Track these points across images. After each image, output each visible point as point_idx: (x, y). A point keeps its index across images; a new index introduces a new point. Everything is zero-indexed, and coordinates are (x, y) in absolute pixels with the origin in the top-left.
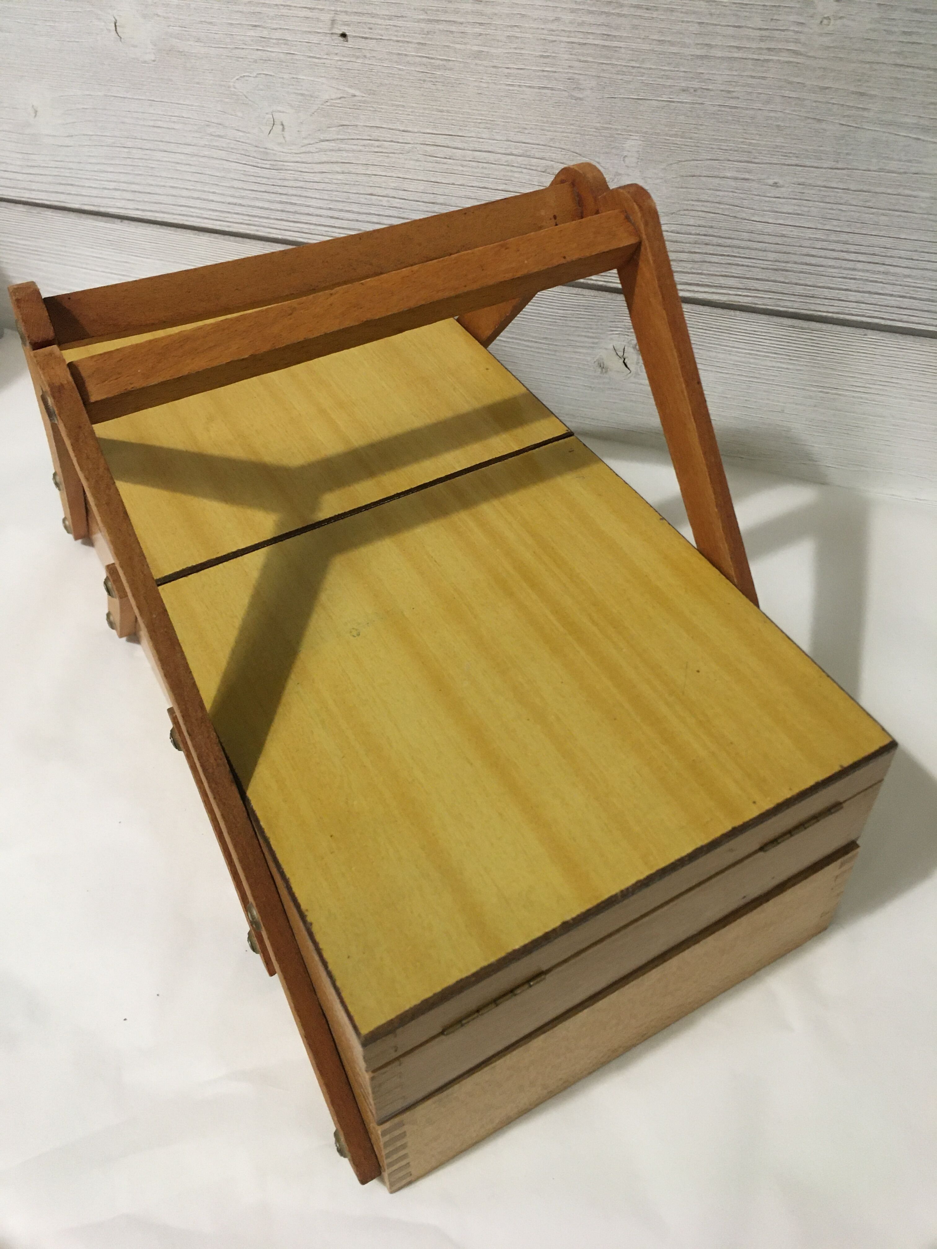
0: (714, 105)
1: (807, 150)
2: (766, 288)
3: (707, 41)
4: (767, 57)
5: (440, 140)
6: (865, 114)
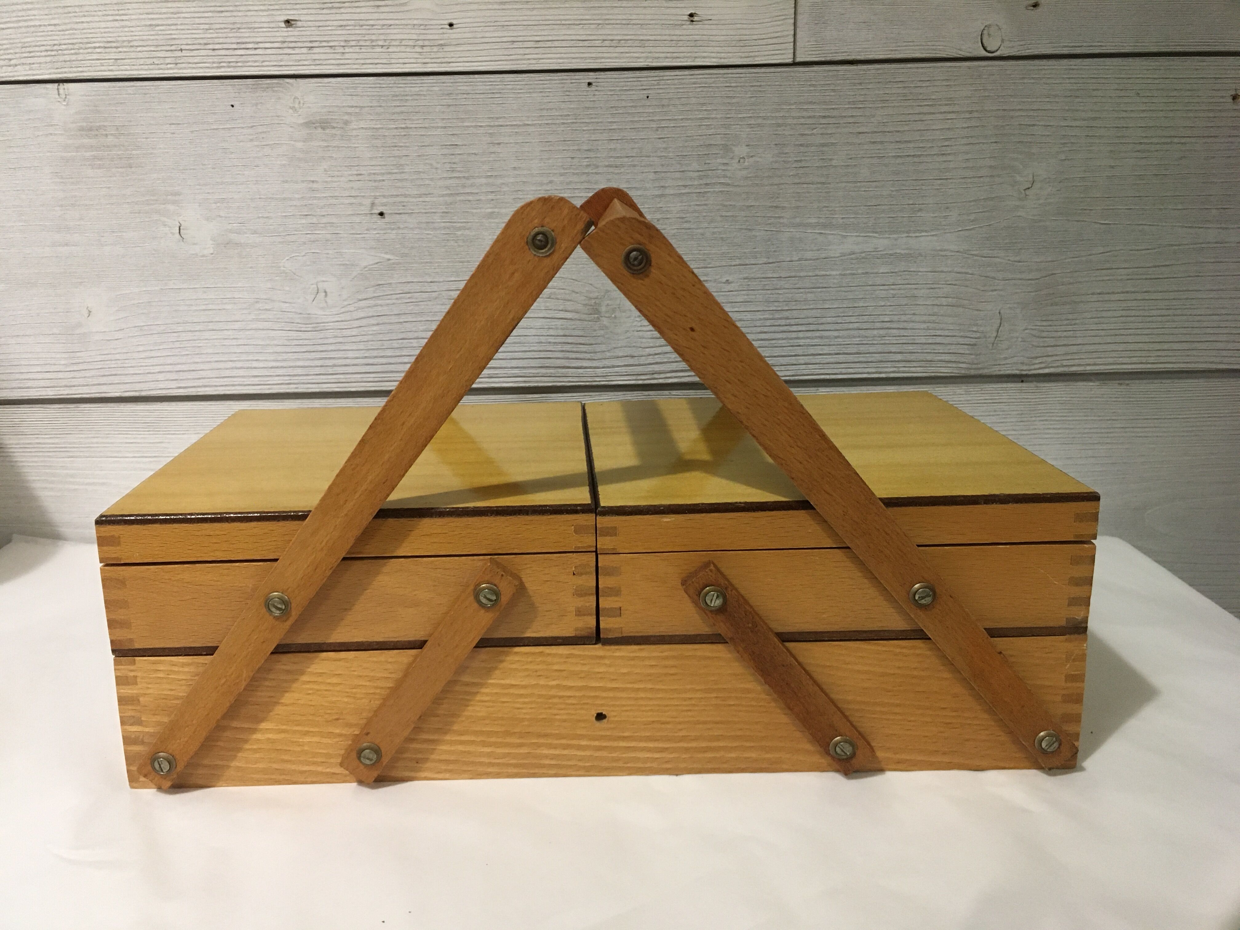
1: (745, 253)
3: (662, 184)
4: (706, 190)
6: (782, 221)
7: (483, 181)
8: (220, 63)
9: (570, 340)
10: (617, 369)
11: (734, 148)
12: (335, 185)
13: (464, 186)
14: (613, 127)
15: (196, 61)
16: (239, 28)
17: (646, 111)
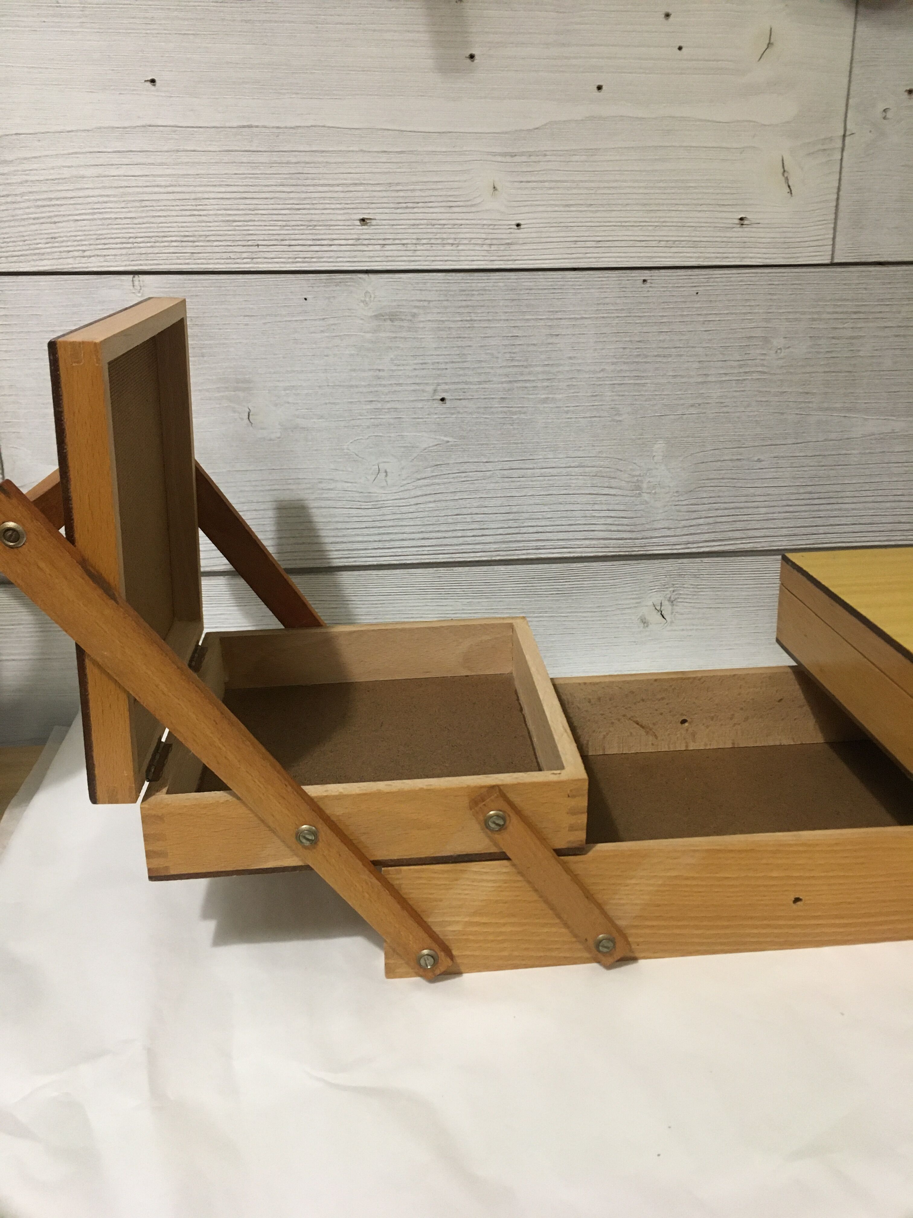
0: (713, 413)
1: (776, 434)
2: (762, 534)
3: (705, 372)
4: (745, 378)
5: (515, 465)
6: (810, 405)
7: (541, 369)
8: (296, 258)
9: (612, 514)
10: (654, 540)
11: (772, 340)
12: (400, 373)
13: (522, 374)
14: (663, 321)
15: (272, 256)
16: (315, 226)
17: (695, 306)
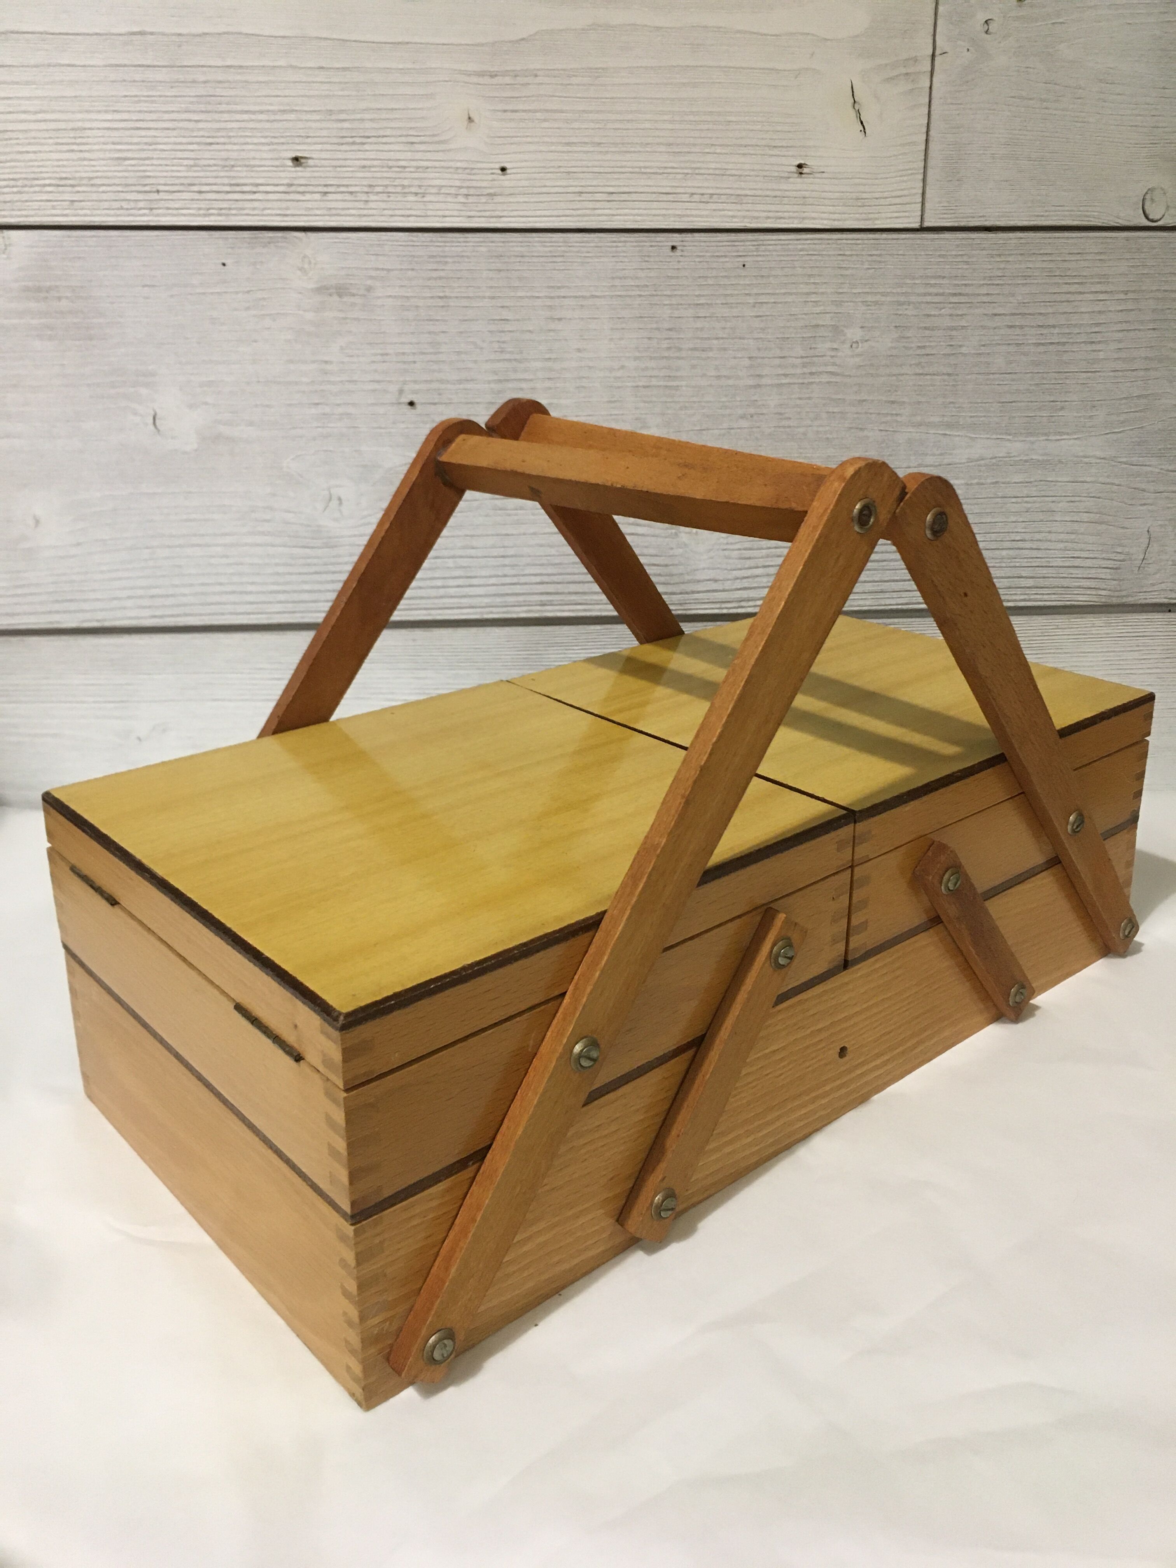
3: (757, 372)
7: (539, 364)
8: (209, 209)
10: (696, 596)
11: (846, 330)
12: (353, 366)
13: (515, 370)
14: (701, 302)
15: (177, 206)
16: (233, 166)
17: (741, 282)
